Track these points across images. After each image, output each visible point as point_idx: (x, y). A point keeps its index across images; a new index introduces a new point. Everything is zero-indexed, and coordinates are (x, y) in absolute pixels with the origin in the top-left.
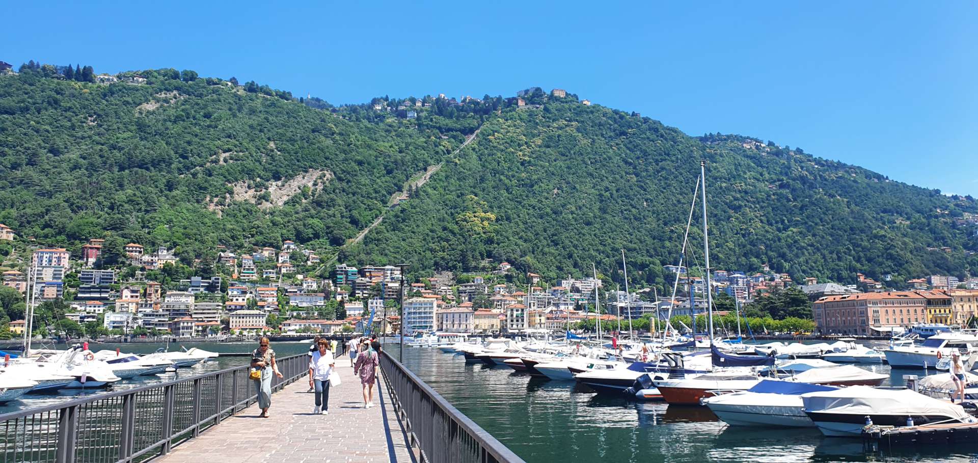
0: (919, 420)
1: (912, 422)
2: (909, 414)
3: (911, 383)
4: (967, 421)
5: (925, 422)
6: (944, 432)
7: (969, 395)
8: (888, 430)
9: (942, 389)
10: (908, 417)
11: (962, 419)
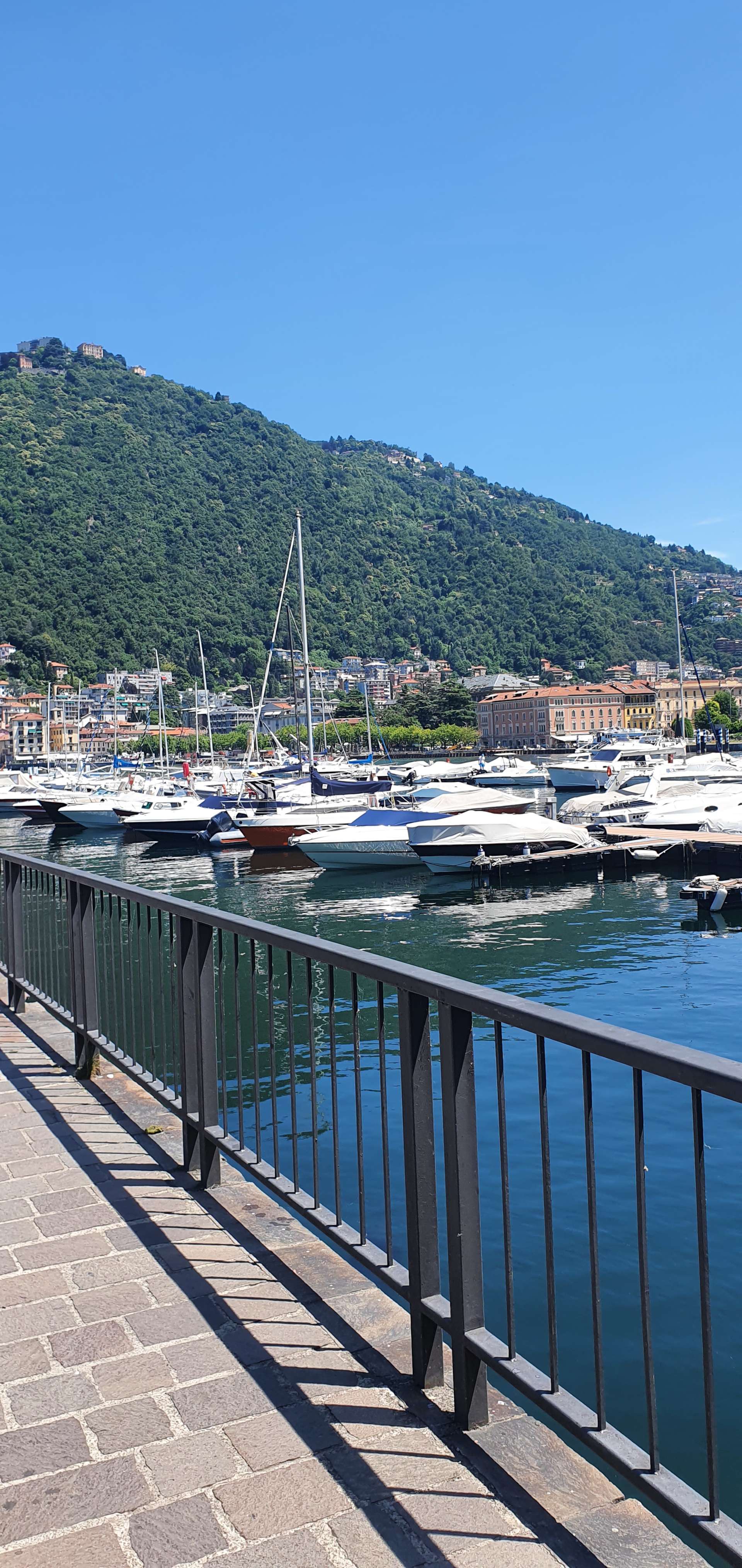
3: (549, 806)
4: (590, 846)
5: (543, 850)
8: (499, 860)
11: (585, 844)
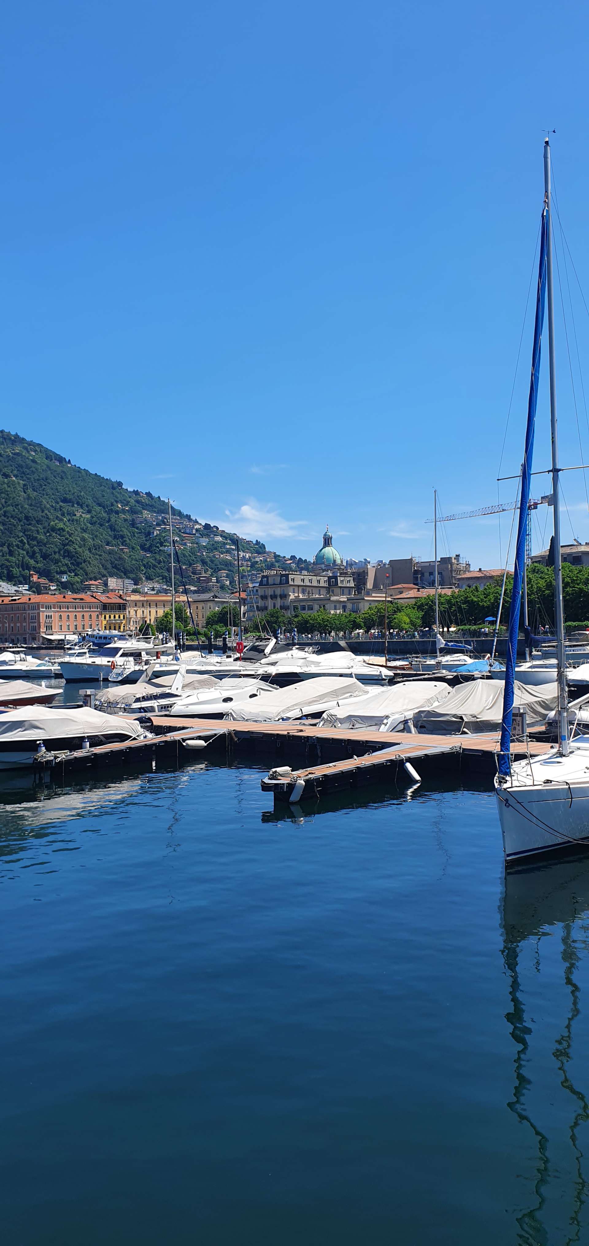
0: (95, 741)
1: (88, 743)
2: (86, 735)
3: (88, 698)
4: (142, 738)
5: (101, 743)
6: (120, 752)
7: (143, 708)
8: (63, 755)
9: (117, 703)
10: (83, 738)
11: (138, 736)
